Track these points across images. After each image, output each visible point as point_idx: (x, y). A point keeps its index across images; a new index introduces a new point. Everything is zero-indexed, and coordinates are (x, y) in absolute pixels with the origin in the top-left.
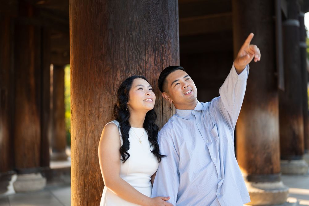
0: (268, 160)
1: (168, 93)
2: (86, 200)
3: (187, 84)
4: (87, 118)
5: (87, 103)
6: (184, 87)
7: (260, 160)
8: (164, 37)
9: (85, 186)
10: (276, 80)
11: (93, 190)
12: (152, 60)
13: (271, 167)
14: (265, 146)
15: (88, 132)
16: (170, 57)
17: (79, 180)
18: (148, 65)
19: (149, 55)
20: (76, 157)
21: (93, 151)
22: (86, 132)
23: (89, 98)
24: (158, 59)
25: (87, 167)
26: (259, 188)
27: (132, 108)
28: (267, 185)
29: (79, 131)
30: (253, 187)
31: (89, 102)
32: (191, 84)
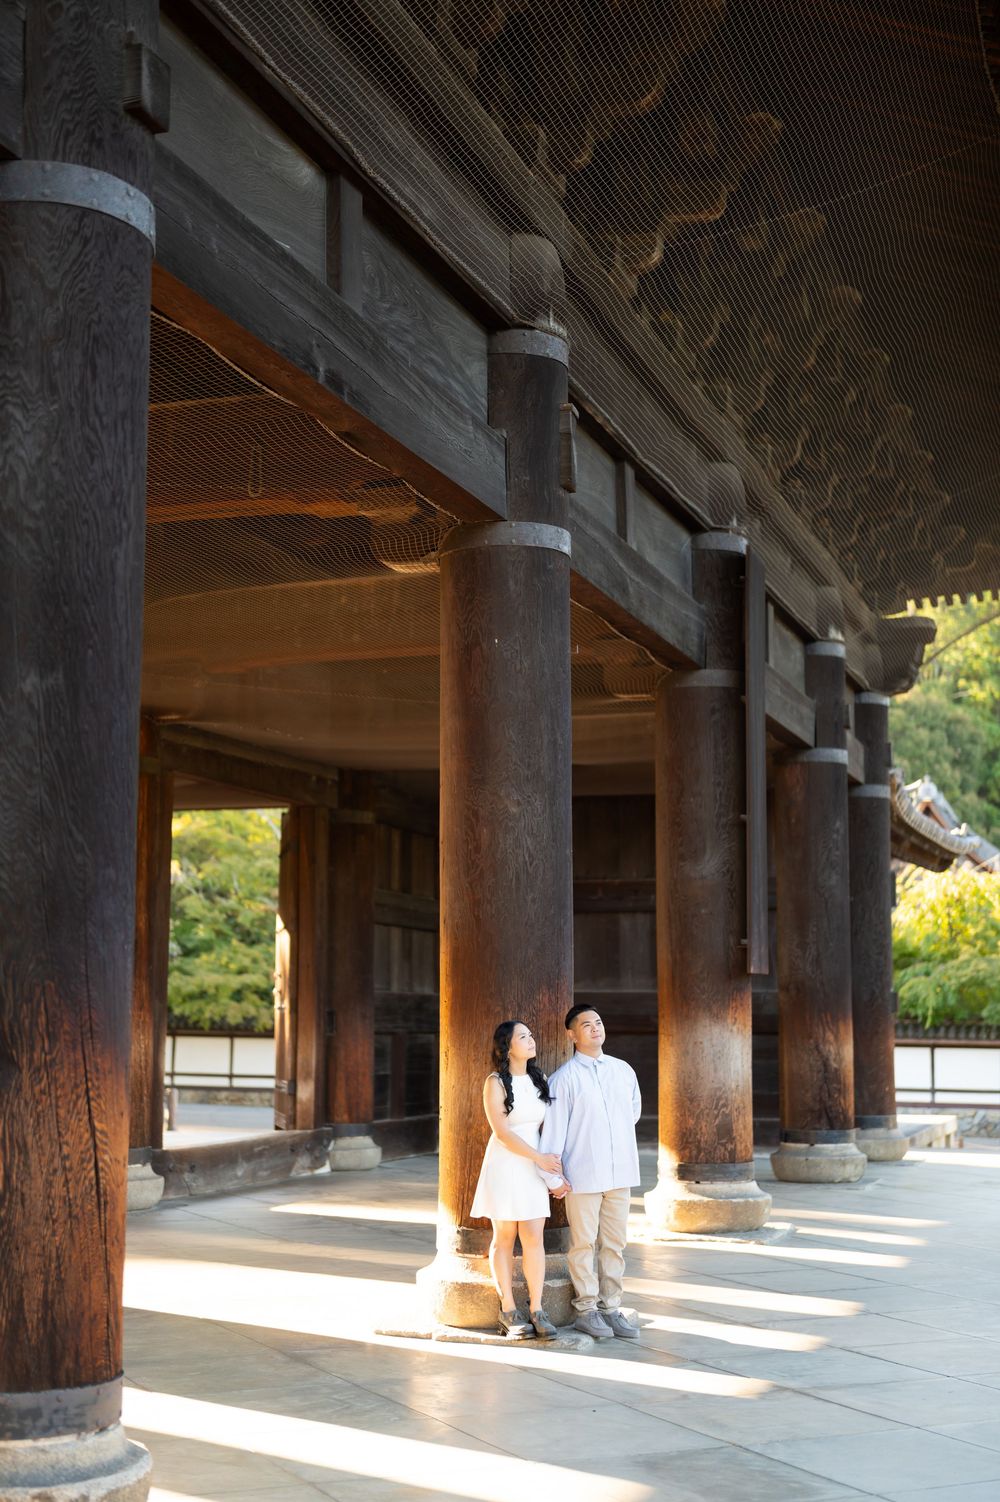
0: (726, 1132)
1: (575, 1031)
2: (468, 1157)
3: (597, 1028)
4: (472, 1064)
5: (472, 1045)
6: (593, 1031)
7: (706, 1130)
8: (559, 971)
9: (467, 1141)
10: (744, 952)
11: (478, 1146)
12: (546, 999)
13: (730, 1147)
14: (719, 1101)
15: (473, 1079)
16: (565, 993)
17: (458, 1134)
18: (542, 1006)
19: (544, 995)
20: (455, 1108)
21: (479, 1102)
22: (469, 1080)
23: (474, 1041)
24: (553, 998)
25: (471, 1120)
26: (703, 1193)
27: (514, 1056)
28: (721, 1187)
29: (459, 1078)
30: (691, 1191)
31: (474, 1045)
32: (601, 1029)
